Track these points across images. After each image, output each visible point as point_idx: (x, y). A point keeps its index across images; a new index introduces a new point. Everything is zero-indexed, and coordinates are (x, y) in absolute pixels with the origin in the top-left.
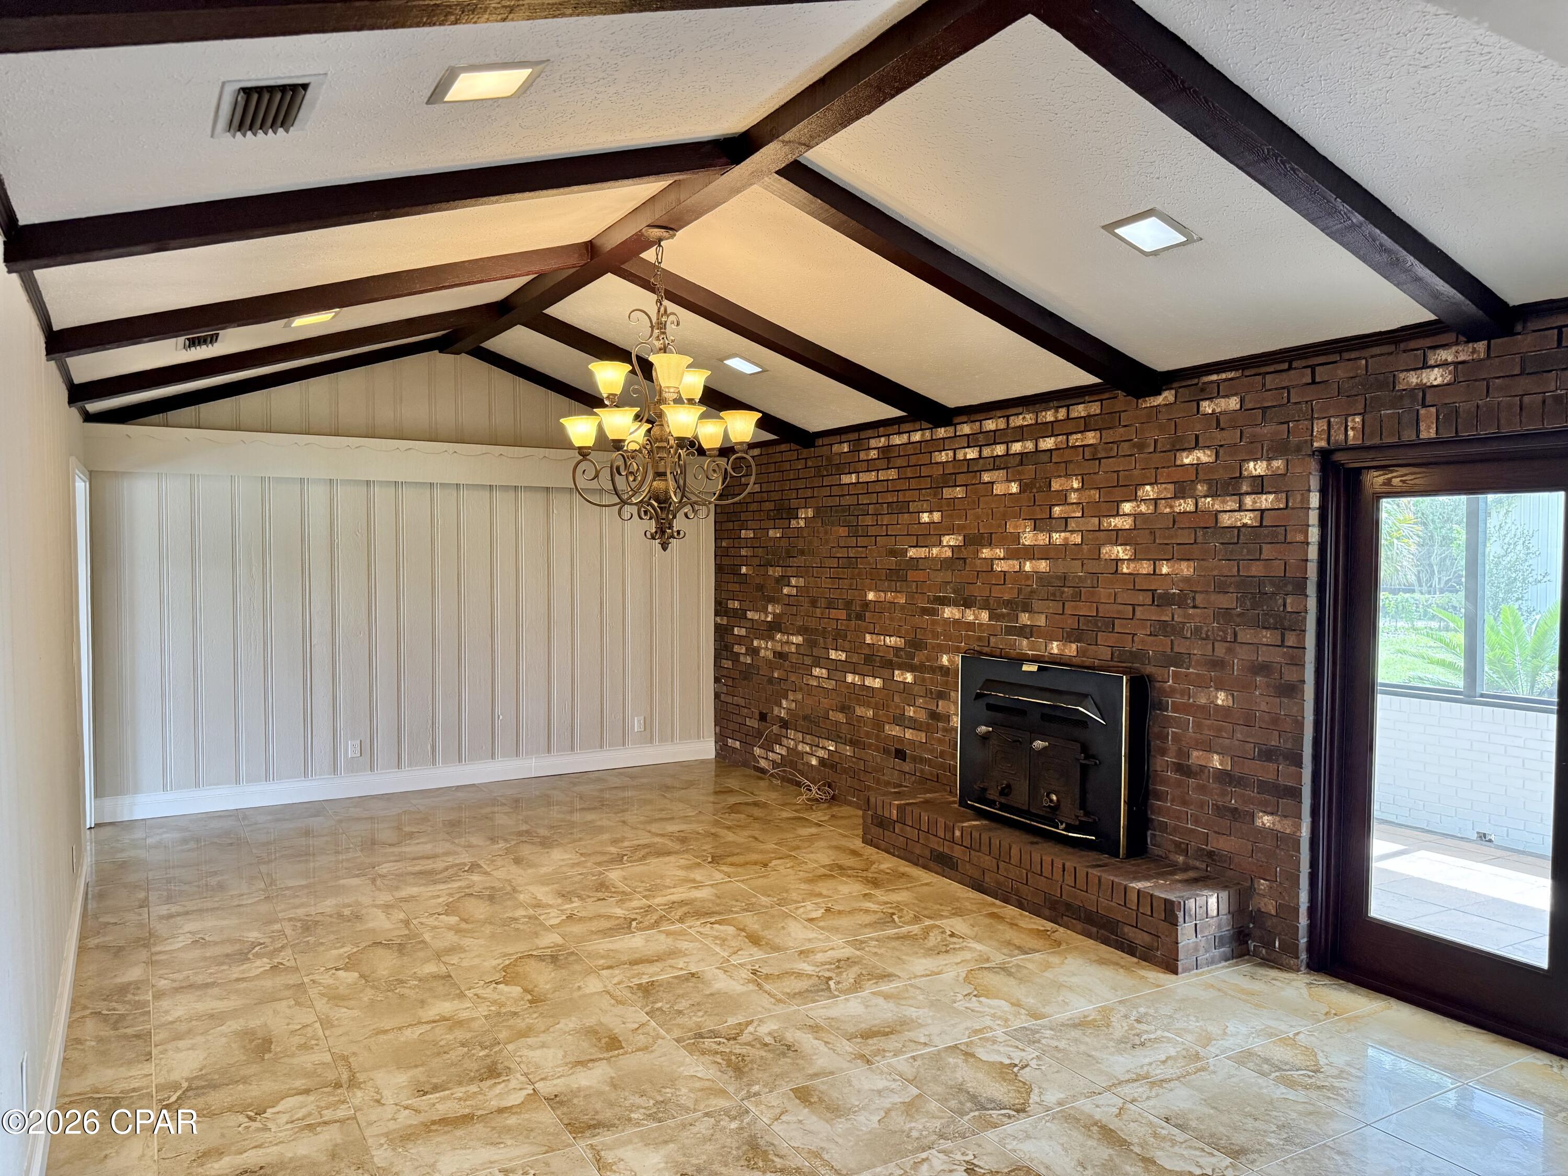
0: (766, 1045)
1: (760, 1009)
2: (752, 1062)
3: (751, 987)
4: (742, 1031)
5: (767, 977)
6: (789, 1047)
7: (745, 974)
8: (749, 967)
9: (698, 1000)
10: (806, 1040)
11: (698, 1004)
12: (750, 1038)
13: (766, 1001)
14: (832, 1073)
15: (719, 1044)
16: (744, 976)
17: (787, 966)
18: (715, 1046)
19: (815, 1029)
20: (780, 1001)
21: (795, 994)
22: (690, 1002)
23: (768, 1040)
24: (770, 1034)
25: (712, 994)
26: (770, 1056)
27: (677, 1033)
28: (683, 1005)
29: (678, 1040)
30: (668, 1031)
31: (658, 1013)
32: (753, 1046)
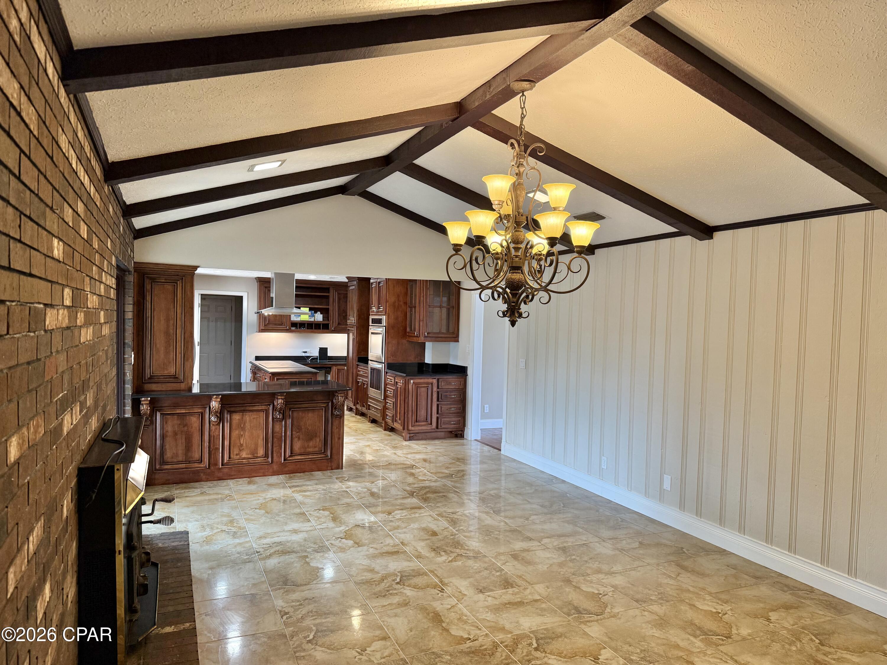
0: (444, 551)
1: (444, 568)
2: (452, 546)
3: (446, 581)
4: (455, 558)
5: (435, 587)
6: (434, 550)
7: (448, 590)
8: (445, 595)
9: (477, 575)
10: (425, 552)
11: (477, 573)
12: (451, 555)
13: (439, 572)
14: (419, 540)
15: (466, 553)
16: (449, 588)
17: (421, 593)
18: (468, 552)
19: (419, 557)
20: (432, 572)
21: (422, 575)
22: (482, 574)
23: (443, 553)
24: (441, 556)
25: (469, 577)
26: (444, 547)
27: (486, 559)
28: (485, 573)
29: (485, 556)
30: (490, 560)
31: (497, 569)
32: (451, 551)
